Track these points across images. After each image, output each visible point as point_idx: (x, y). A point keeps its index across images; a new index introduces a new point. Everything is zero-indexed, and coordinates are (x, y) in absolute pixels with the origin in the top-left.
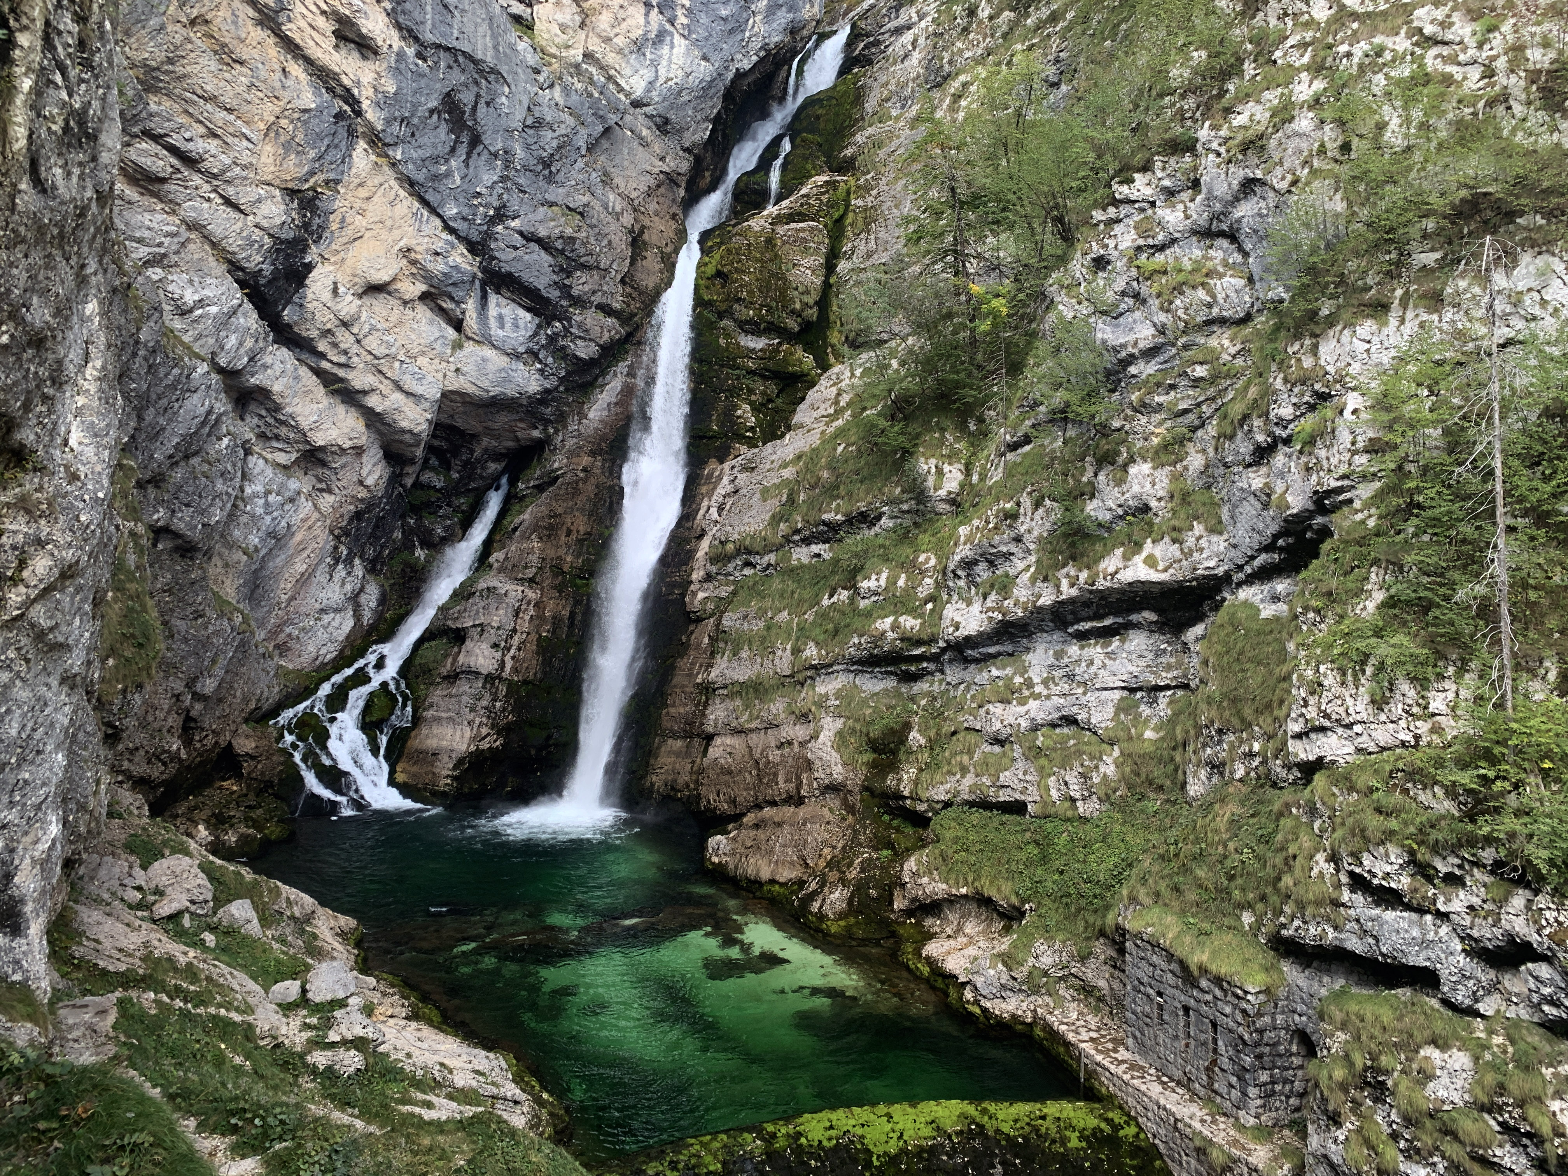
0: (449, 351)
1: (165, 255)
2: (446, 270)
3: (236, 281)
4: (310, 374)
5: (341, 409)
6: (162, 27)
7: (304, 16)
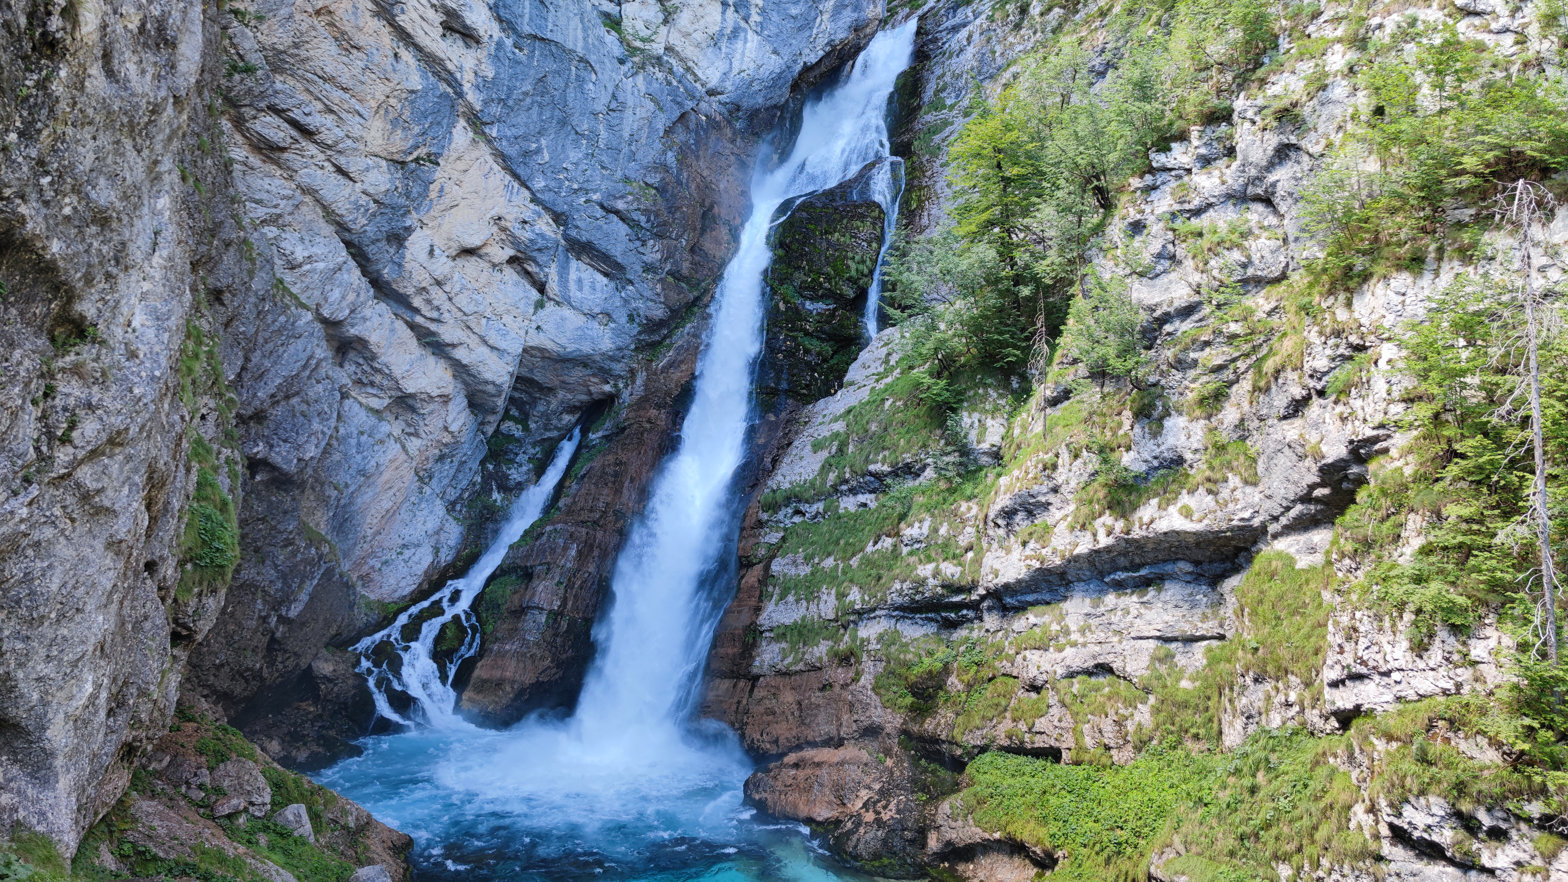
0: (532, 311)
1: (280, 216)
2: (532, 236)
3: (343, 241)
4: (405, 327)
5: (431, 360)
6: (291, 16)
7: (416, 9)
